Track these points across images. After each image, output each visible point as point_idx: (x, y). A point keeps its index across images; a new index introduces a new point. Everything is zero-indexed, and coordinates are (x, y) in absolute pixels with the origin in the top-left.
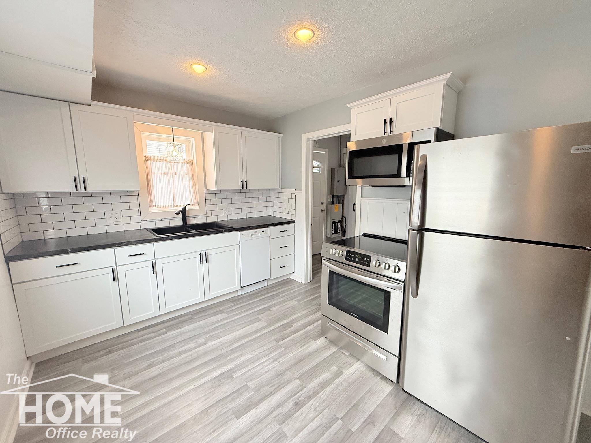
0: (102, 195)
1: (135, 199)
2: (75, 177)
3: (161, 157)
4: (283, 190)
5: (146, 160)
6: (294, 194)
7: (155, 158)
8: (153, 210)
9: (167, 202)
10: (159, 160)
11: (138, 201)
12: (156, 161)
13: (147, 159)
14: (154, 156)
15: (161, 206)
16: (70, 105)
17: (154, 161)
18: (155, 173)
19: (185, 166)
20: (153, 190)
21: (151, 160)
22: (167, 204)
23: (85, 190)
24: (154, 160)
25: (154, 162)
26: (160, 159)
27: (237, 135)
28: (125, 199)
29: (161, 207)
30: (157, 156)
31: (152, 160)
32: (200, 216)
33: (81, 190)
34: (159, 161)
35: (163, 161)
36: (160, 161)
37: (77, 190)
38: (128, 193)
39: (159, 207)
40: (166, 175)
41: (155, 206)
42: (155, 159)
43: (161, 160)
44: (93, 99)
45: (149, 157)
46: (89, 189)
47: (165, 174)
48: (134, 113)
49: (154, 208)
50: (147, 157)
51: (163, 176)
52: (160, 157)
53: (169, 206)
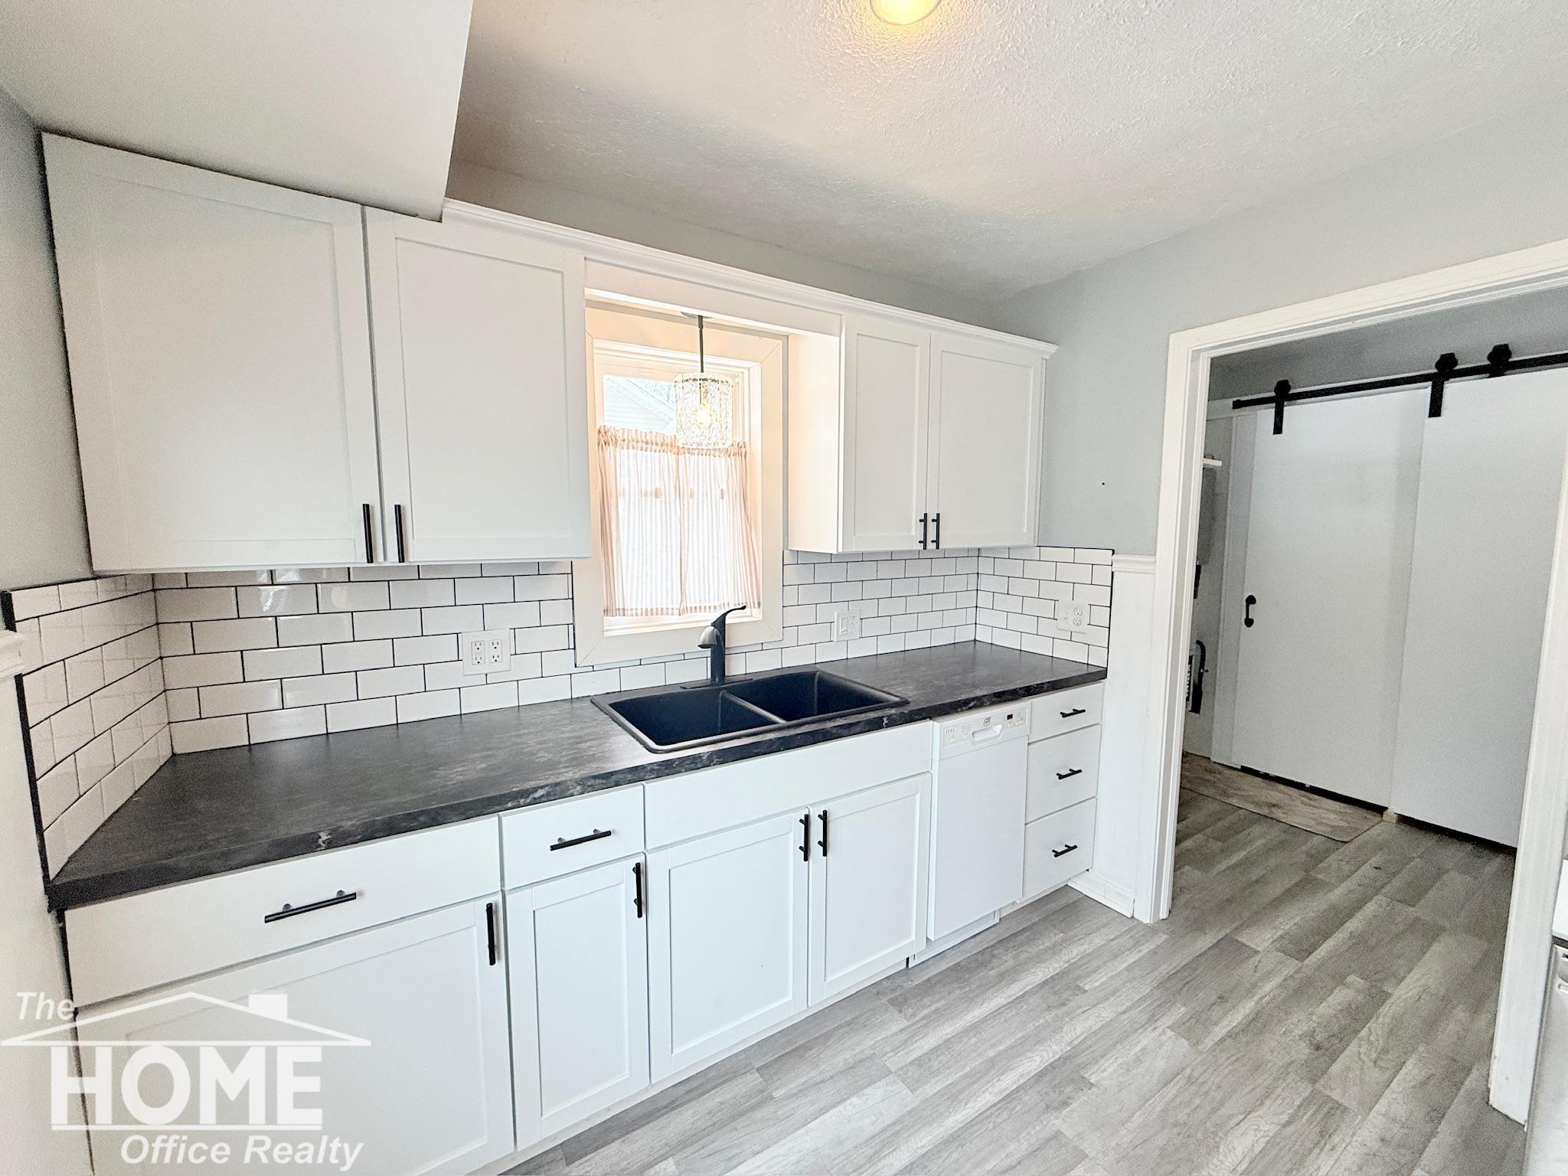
0: (450, 574)
1: (558, 587)
2: (366, 507)
3: (648, 434)
4: (1047, 552)
5: (602, 442)
6: (1109, 570)
7: (630, 438)
8: (616, 626)
9: (656, 597)
10: (640, 444)
11: (571, 597)
12: (631, 447)
13: (606, 439)
14: (626, 431)
15: (639, 611)
16: (368, 216)
17: (625, 447)
18: (627, 491)
19: (721, 464)
20: (619, 551)
21: (616, 443)
22: (657, 604)
23: (402, 559)
24: (626, 443)
25: (625, 450)
26: (644, 440)
27: (915, 346)
28: (527, 588)
29: (637, 615)
30: (636, 430)
31: (618, 444)
32: (762, 647)
33: (385, 558)
34: (642, 450)
35: (654, 447)
36: (645, 446)
37: (370, 559)
38: (539, 569)
39: (632, 615)
40: (658, 500)
41: (621, 612)
42: (629, 441)
43: (647, 443)
44: (452, 193)
45: (609, 434)
46: (414, 556)
47: (656, 496)
48: (587, 256)
49: (619, 619)
50: (605, 433)
51: (651, 501)
52: (643, 435)
53: (662, 609)
